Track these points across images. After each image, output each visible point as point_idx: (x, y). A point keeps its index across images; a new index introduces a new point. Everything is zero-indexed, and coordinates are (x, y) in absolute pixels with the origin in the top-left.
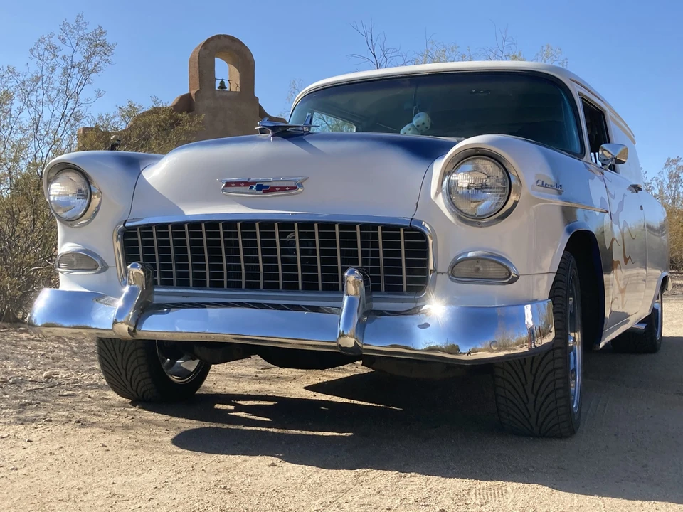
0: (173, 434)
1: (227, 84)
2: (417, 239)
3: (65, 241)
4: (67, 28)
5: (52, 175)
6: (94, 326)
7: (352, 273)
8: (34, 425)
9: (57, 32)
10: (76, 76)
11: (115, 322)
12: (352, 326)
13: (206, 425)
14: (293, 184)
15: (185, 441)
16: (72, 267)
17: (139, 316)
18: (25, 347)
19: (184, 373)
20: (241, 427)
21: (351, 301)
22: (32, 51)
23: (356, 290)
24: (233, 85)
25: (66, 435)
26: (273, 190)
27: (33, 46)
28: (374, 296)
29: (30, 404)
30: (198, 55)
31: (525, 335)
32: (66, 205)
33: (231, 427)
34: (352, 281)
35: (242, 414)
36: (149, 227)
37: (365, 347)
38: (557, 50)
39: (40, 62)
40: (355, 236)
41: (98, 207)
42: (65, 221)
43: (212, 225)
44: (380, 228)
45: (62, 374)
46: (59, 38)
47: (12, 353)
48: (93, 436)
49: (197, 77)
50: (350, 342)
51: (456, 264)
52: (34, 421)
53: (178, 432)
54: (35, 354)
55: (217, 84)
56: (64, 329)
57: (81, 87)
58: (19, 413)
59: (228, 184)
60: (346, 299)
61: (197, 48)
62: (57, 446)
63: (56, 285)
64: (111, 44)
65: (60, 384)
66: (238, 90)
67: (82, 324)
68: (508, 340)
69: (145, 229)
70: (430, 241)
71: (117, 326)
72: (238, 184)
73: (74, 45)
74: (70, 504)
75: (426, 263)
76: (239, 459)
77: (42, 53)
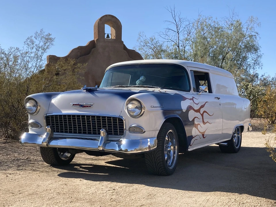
0: (59, 173)
1: (110, 36)
2: (121, 121)
3: (30, 119)
4: (37, 34)
5: (27, 101)
6: (37, 143)
7: (102, 130)
8: (21, 171)
9: (34, 35)
10: (41, 51)
11: (43, 142)
12: (102, 144)
13: (69, 171)
14: (90, 105)
15: (61, 175)
16: (32, 126)
17: (49, 141)
18: (21, 148)
19: (66, 157)
20: (78, 172)
21: (102, 138)
22: (25, 42)
23: (104, 135)
24: (113, 36)
25: (30, 173)
26: (85, 107)
27: (25, 40)
28: (109, 136)
29: (21, 165)
30: (97, 24)
31: (148, 147)
32: (30, 109)
33: (76, 172)
34: (103, 132)
35: (81, 169)
36: (53, 116)
37: (105, 150)
38: (256, 19)
39: (28, 46)
40: (106, 120)
41: (39, 110)
42: (30, 114)
43: (69, 116)
44: (112, 118)
45: (32, 157)
46: (35, 37)
47: (17, 151)
48: (37, 173)
49: (97, 33)
50: (101, 149)
51: (130, 128)
52: (22, 169)
53: (60, 173)
54: (24, 151)
55: (106, 36)
56: (30, 144)
57: (43, 54)
58: (18, 168)
59: (74, 105)
60: (101, 137)
61: (97, 21)
62: (27, 175)
63: (28, 131)
64: (53, 38)
65: (31, 160)
66: (115, 38)
67: (34, 143)
68: (142, 148)
69: (52, 116)
70: (124, 122)
71: (43, 143)
72: (76, 105)
73: (40, 40)
74: (28, 187)
75: (123, 127)
76: (73, 179)
77: (28, 43)
